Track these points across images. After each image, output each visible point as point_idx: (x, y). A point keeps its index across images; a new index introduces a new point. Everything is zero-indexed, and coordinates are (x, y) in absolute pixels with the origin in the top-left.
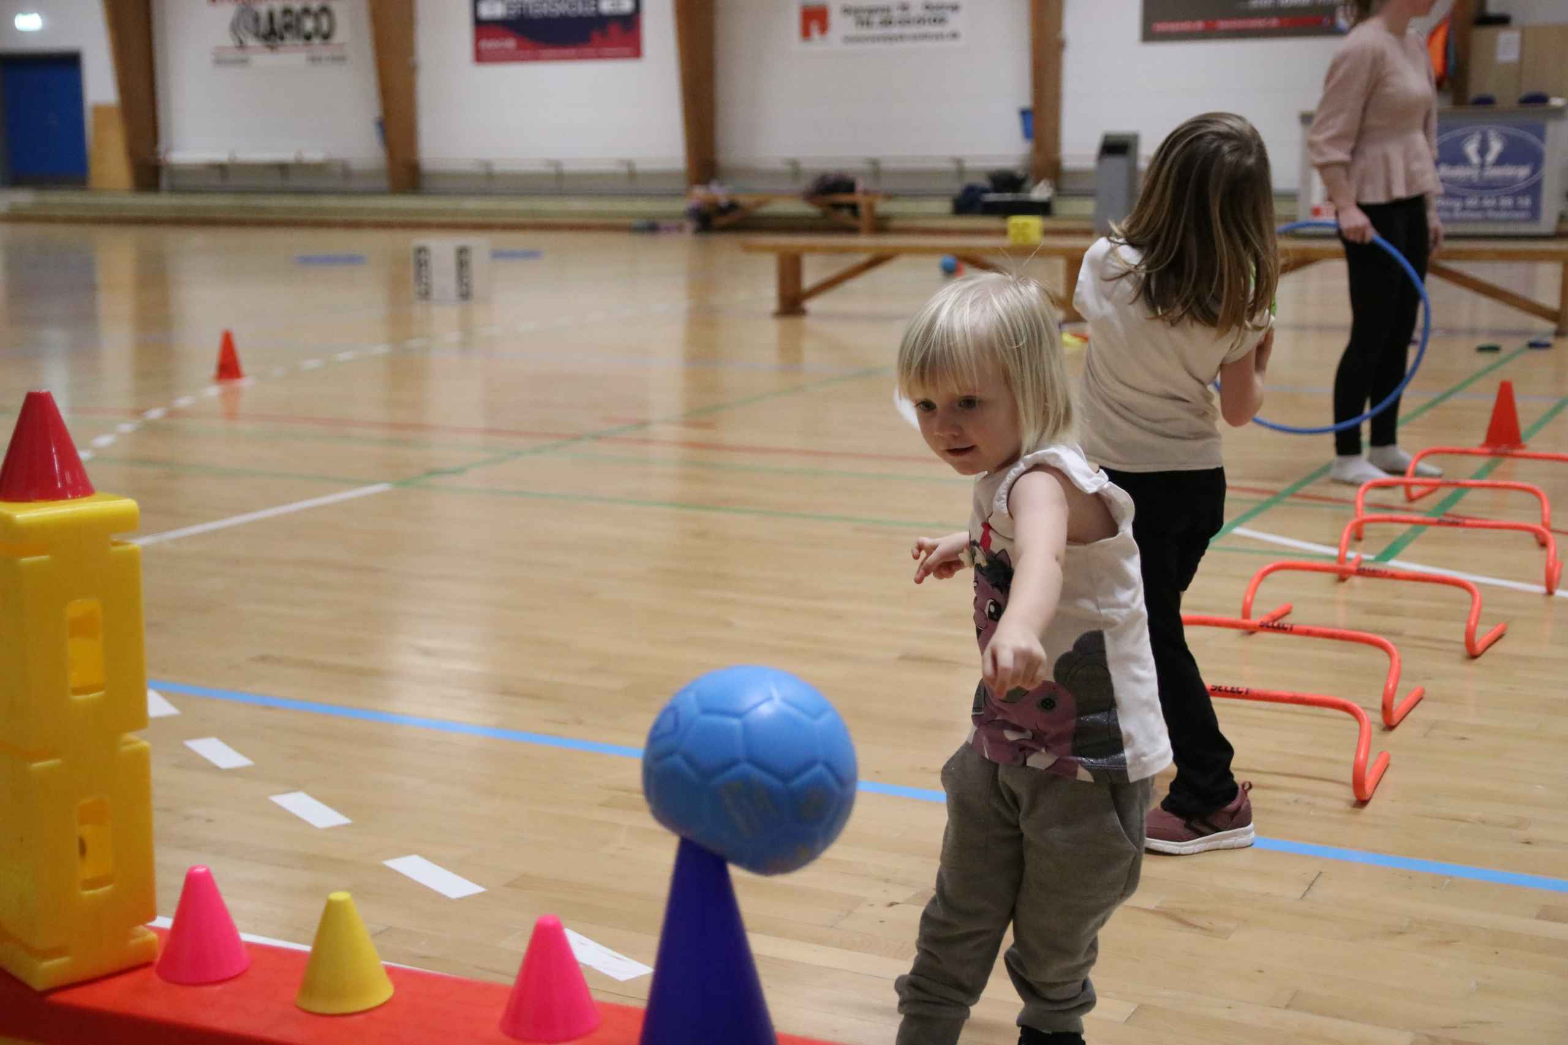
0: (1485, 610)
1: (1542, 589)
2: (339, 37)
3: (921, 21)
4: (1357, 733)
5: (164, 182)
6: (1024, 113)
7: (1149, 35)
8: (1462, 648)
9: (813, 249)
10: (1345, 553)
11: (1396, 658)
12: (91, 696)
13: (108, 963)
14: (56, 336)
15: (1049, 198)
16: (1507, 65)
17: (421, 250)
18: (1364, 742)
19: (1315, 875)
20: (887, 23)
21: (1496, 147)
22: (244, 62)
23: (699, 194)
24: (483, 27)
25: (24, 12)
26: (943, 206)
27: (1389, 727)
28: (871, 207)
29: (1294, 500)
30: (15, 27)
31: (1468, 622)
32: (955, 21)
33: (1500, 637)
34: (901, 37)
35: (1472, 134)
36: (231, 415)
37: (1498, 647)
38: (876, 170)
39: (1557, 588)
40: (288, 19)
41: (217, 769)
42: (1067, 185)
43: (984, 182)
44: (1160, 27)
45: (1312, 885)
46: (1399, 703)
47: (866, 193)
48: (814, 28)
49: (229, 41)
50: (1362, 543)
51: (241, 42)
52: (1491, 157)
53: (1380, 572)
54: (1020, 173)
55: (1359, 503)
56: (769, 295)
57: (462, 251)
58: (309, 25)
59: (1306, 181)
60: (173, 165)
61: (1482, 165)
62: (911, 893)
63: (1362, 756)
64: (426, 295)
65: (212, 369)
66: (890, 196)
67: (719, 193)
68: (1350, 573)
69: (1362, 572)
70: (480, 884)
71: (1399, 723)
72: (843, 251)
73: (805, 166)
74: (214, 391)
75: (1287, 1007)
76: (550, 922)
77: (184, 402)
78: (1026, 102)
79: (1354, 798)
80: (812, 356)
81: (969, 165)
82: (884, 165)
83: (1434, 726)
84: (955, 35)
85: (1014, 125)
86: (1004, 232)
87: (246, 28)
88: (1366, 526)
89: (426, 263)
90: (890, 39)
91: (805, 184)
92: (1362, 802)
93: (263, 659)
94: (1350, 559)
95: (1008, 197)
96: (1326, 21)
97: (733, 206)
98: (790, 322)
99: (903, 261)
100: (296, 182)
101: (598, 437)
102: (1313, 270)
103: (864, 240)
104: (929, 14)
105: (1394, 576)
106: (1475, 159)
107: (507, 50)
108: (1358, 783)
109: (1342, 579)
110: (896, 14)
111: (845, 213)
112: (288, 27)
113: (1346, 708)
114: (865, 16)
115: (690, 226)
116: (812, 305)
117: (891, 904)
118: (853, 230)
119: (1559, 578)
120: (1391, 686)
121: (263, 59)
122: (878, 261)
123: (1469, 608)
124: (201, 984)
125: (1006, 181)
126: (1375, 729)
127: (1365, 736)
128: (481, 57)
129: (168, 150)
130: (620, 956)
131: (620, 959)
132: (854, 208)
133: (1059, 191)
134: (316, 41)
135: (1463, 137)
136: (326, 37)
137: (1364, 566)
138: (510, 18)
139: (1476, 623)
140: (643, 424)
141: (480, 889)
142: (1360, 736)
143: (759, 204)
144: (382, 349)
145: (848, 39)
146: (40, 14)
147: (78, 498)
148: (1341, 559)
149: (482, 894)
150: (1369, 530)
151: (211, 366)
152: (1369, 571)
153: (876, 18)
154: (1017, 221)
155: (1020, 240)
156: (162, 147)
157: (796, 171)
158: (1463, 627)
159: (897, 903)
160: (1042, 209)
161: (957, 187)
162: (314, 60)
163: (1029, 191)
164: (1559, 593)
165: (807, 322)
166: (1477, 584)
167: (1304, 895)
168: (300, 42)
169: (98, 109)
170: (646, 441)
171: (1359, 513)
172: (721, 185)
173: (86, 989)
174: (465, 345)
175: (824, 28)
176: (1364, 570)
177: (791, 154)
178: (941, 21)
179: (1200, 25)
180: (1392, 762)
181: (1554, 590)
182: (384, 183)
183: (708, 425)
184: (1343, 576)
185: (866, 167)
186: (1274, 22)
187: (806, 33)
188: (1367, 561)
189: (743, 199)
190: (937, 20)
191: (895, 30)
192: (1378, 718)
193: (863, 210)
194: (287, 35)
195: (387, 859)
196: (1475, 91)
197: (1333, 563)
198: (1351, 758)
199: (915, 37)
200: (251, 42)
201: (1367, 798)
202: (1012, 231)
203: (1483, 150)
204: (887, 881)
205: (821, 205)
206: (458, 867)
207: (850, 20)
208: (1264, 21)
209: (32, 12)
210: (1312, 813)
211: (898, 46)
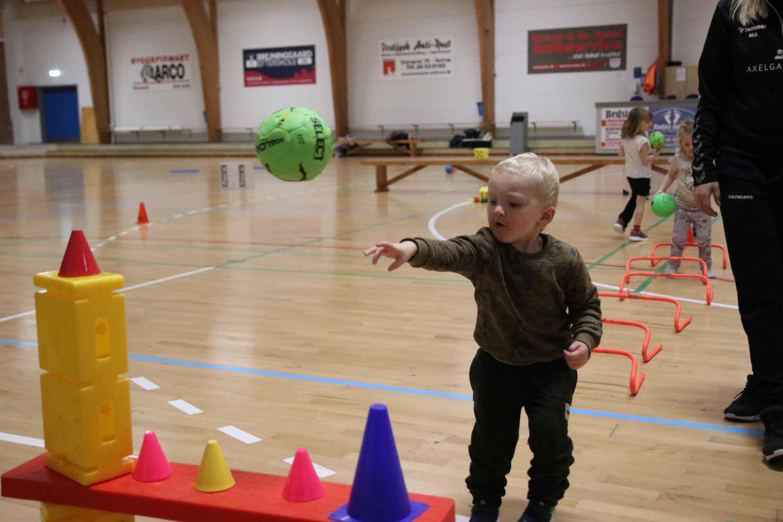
0: (682, 311)
1: (705, 302)
2: (186, 77)
3: (434, 66)
4: (631, 365)
5: (113, 140)
6: (479, 104)
7: (531, 71)
8: (674, 328)
9: (391, 163)
10: (623, 289)
11: (648, 332)
12: (106, 359)
13: (114, 472)
14: (67, 206)
15: (491, 140)
16: (681, 82)
17: (223, 166)
18: (635, 367)
19: (615, 426)
20: (420, 67)
21: (677, 116)
22: (147, 88)
23: (342, 140)
24: (248, 71)
25: (52, 69)
26: (446, 144)
27: (646, 361)
28: (415, 145)
29: (600, 267)
30: (49, 74)
31: (676, 317)
32: (449, 66)
33: (689, 323)
34: (426, 73)
35: (668, 111)
36: (144, 239)
37: (689, 327)
38: (416, 129)
39: (711, 302)
40: (165, 70)
41: (145, 390)
42: (498, 135)
43: (462, 134)
44: (536, 67)
45: (614, 430)
46: (649, 352)
47: (412, 139)
48: (389, 69)
49: (140, 80)
50: (629, 285)
51: (145, 80)
52: (675, 121)
53: (638, 297)
54: (478, 130)
55: (628, 268)
56: (372, 183)
57: (241, 167)
58: (174, 72)
59: (599, 131)
60: (116, 132)
61: (672, 124)
62: (444, 437)
63: (633, 375)
64: (226, 186)
65: (136, 219)
66: (423, 140)
67: (350, 140)
68: (626, 297)
69: (630, 297)
70: (259, 437)
71: (650, 360)
72: (404, 164)
73: (386, 128)
74: (137, 228)
75: (606, 482)
76: (302, 451)
77: (124, 233)
78: (480, 100)
79: (630, 393)
80: (391, 208)
81: (456, 126)
82: (420, 127)
83: (663, 361)
84: (449, 72)
85: (475, 110)
86: (472, 155)
87: (147, 74)
88: (631, 277)
89: (225, 172)
90: (422, 74)
91: (387, 136)
92: (634, 394)
93: (162, 343)
94: (624, 291)
95: (473, 140)
96: (605, 64)
97: (356, 146)
98: (382, 194)
99: (430, 167)
100: (168, 139)
101: (301, 245)
102: (602, 170)
103: (412, 159)
104: (438, 63)
105: (644, 298)
106: (669, 121)
107: (258, 81)
108: (632, 387)
109: (622, 300)
110: (424, 63)
111: (404, 148)
112: (165, 73)
113: (626, 354)
114: (410, 64)
115: (338, 154)
116: (391, 187)
117: (436, 442)
118: (408, 155)
119: (712, 297)
120: (646, 344)
121: (154, 86)
122: (419, 168)
123: (675, 311)
124: (152, 482)
125: (472, 133)
126: (639, 363)
127: (635, 365)
128: (247, 84)
129: (114, 126)
130: (321, 467)
131: (321, 468)
132: (407, 145)
133: (494, 137)
134: (177, 79)
135: (664, 112)
136: (181, 77)
137: (630, 294)
138: (260, 67)
139: (679, 318)
140: (320, 239)
141: (258, 440)
142: (633, 365)
143: (368, 144)
144: (207, 209)
145: (403, 74)
146: (60, 70)
147: (94, 275)
148: (621, 291)
149: (260, 442)
150: (632, 279)
151: (135, 218)
152: (633, 296)
153: (415, 65)
154: (478, 150)
155: (480, 158)
156: (112, 125)
157: (382, 130)
158: (673, 319)
159: (438, 442)
160: (488, 145)
161: (452, 136)
162: (176, 86)
163: (482, 138)
164: (712, 304)
165: (389, 194)
166: (678, 301)
167: (611, 435)
168: (171, 79)
169: (84, 109)
170: (321, 247)
171: (628, 272)
172: (350, 137)
173: (104, 484)
174: (243, 207)
175: (393, 70)
176: (631, 296)
177: (379, 123)
178: (444, 66)
179: (552, 66)
180: (645, 377)
181: (710, 303)
182: (206, 138)
183: (349, 239)
184: (622, 298)
185: (413, 128)
186: (583, 65)
187: (386, 72)
188: (632, 292)
189: (360, 143)
190: (441, 66)
191: (423, 70)
192: (640, 358)
193: (411, 146)
194: (165, 76)
195: (219, 427)
196: (668, 93)
197: (618, 293)
198: (629, 376)
199: (432, 73)
200: (149, 80)
201: (636, 393)
202: (476, 154)
203: (672, 118)
204: (434, 433)
205: (393, 144)
206: (250, 430)
207: (405, 66)
208: (579, 65)
209: (56, 69)
210: (613, 400)
211: (425, 76)
